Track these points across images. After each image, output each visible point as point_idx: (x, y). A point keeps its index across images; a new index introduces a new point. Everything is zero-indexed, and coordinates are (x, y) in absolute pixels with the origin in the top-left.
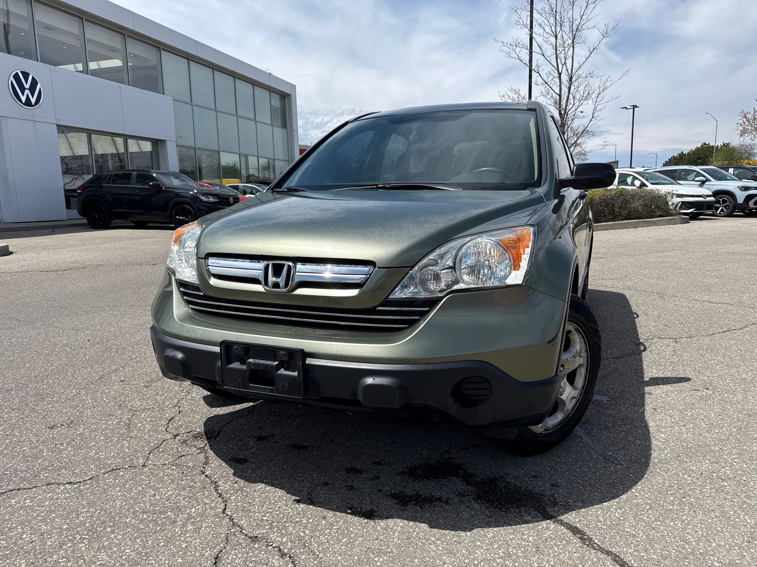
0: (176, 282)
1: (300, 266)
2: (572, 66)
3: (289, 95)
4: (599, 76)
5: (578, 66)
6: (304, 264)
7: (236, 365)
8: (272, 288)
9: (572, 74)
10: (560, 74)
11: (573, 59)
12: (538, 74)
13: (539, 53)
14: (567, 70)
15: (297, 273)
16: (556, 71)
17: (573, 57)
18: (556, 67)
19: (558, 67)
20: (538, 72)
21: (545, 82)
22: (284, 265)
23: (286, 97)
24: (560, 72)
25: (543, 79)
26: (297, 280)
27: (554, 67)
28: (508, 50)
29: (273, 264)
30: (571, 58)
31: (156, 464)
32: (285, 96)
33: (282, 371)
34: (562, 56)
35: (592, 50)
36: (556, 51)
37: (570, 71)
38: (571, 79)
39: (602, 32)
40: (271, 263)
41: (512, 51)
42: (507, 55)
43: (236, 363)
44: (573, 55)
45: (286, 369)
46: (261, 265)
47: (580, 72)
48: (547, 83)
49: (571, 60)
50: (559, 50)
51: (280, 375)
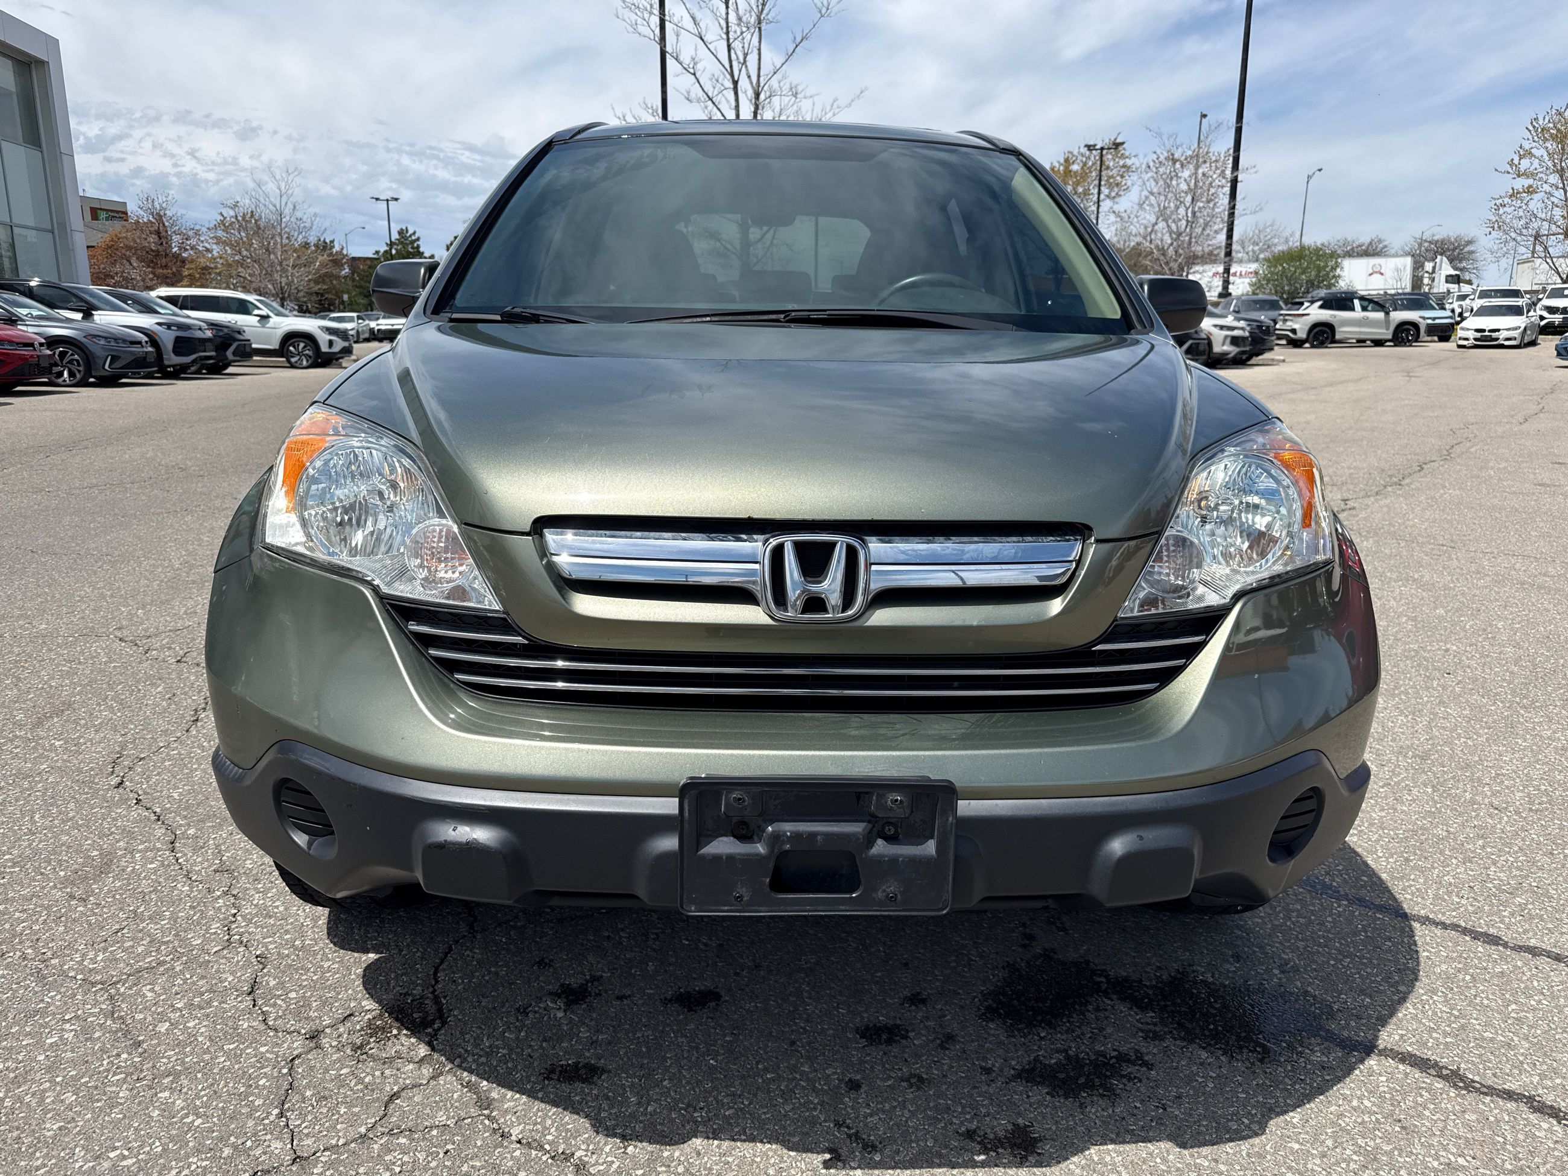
0: (384, 607)
1: (876, 546)
2: (759, 69)
3: (41, 63)
4: (808, 94)
5: (771, 69)
6: (887, 538)
7: (723, 846)
8: (803, 612)
9: (759, 86)
10: (736, 83)
11: (760, 54)
12: (693, 77)
13: (692, 31)
14: (749, 77)
15: (874, 567)
16: (728, 77)
17: (759, 50)
18: (728, 66)
19: (731, 67)
20: (694, 74)
21: (708, 97)
22: (833, 545)
23: (33, 66)
24: (736, 79)
25: (703, 89)
26: (876, 585)
27: (723, 66)
28: (633, 17)
29: (798, 546)
30: (756, 52)
31: (334, 1142)
32: (29, 65)
33: (880, 847)
34: (737, 45)
35: (798, 40)
36: (727, 33)
37: (754, 79)
38: (757, 95)
39: (819, 5)
40: (788, 541)
41: (640, 21)
42: (631, 30)
43: (724, 839)
44: (760, 45)
45: (891, 839)
46: (757, 546)
47: (774, 82)
48: (710, 99)
49: (757, 57)
50: (735, 32)
51: (878, 860)
